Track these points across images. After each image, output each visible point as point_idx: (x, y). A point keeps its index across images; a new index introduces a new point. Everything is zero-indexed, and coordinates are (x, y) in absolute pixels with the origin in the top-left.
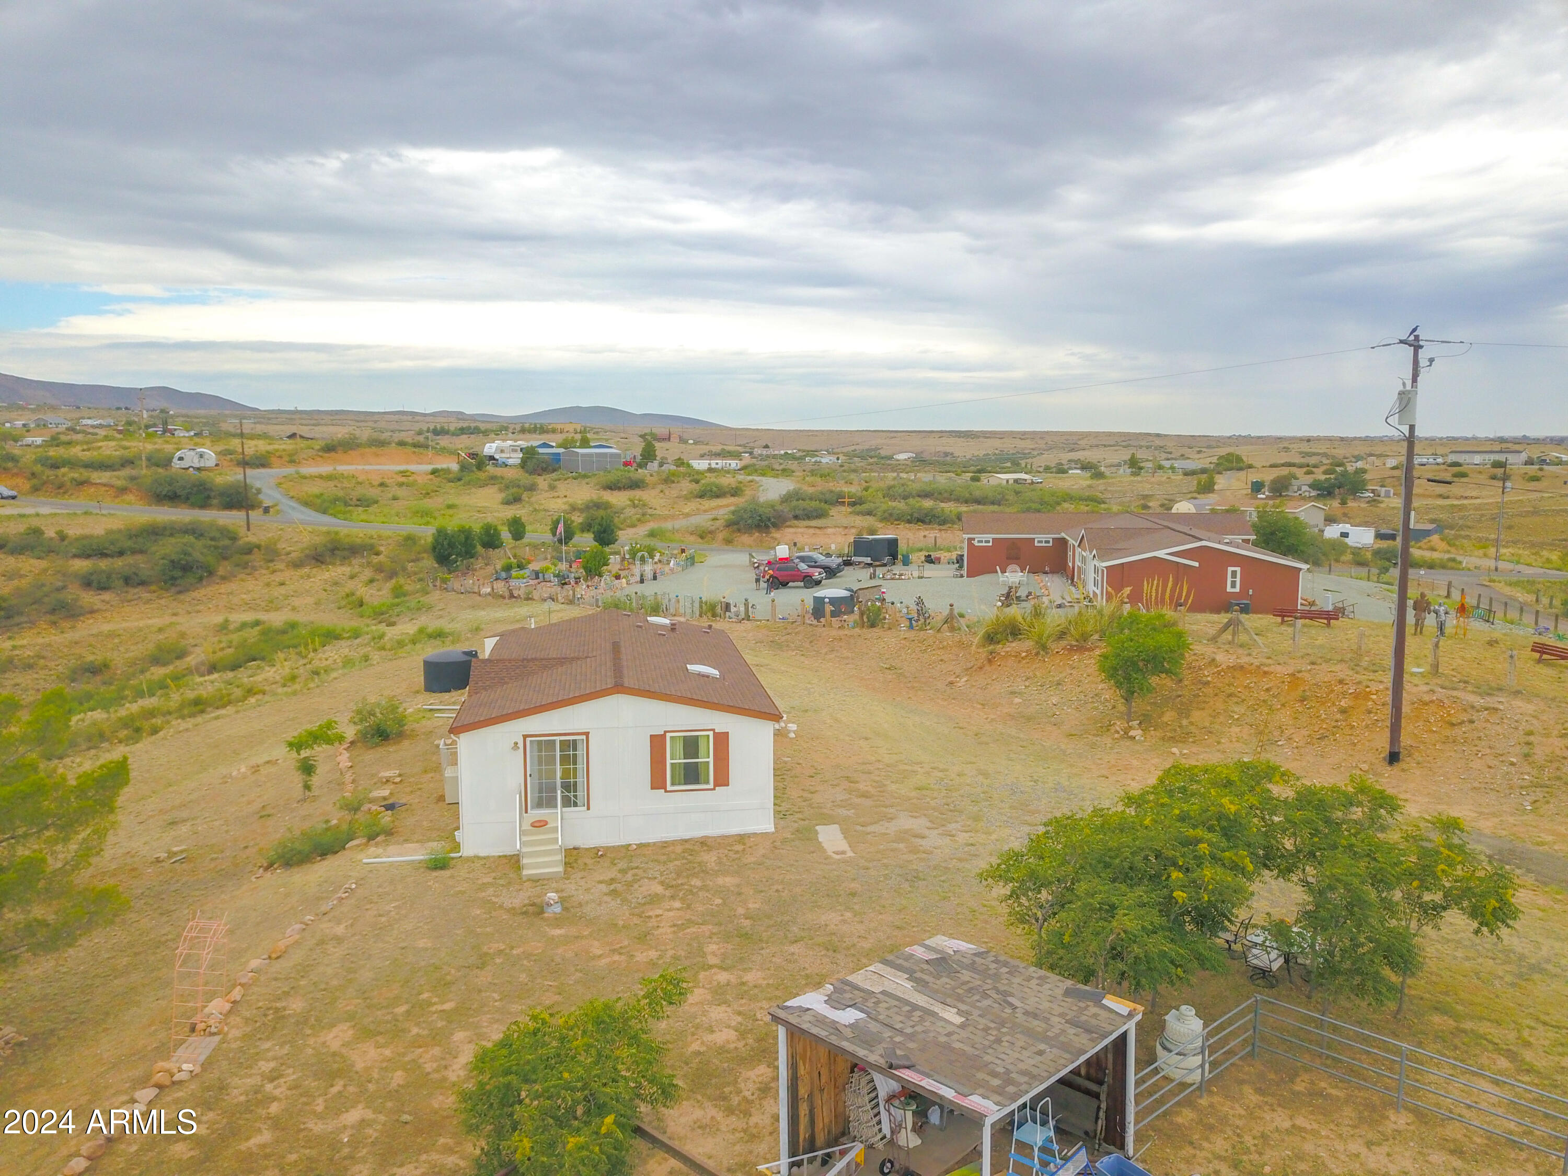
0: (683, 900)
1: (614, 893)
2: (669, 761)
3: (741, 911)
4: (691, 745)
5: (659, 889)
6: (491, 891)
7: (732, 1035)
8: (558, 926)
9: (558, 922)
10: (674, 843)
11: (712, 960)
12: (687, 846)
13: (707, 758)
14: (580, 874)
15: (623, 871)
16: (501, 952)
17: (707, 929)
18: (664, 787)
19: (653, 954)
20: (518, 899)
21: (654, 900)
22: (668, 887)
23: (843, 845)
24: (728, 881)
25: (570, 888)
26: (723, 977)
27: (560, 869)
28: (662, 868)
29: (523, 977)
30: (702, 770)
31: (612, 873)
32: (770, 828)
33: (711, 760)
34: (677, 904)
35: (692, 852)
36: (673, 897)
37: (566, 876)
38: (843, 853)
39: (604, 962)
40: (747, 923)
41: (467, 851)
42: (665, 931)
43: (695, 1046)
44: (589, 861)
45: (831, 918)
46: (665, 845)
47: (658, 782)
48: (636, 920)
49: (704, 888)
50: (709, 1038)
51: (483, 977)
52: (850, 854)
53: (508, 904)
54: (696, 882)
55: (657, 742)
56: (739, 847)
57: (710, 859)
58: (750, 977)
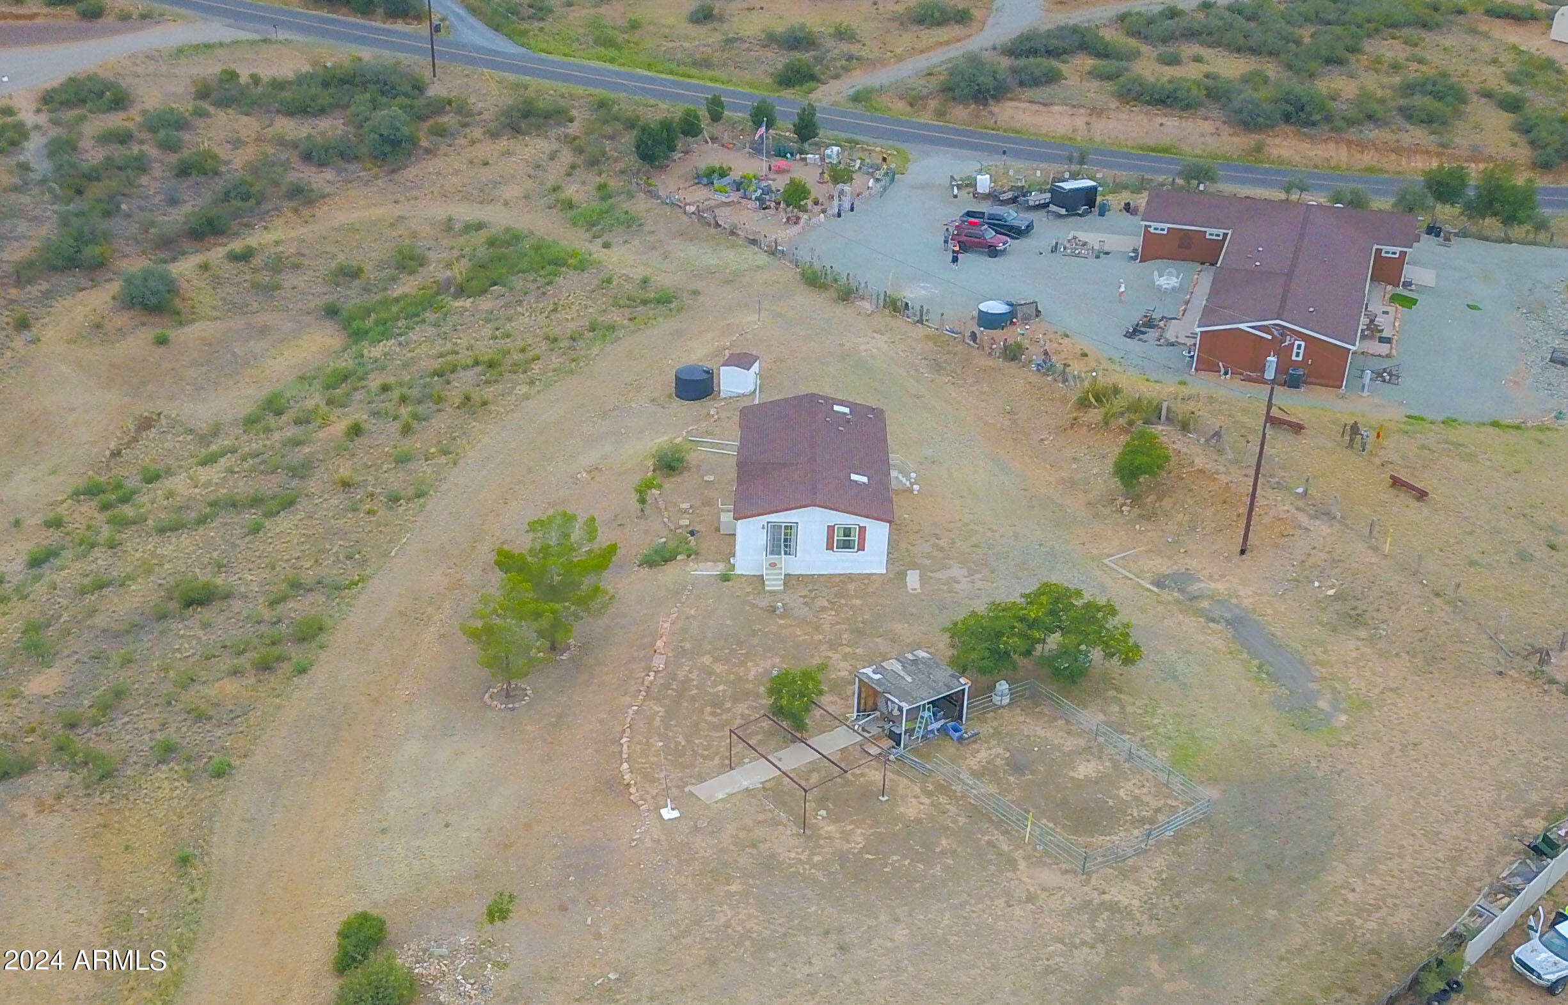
0: (836, 611)
1: (806, 604)
2: (836, 538)
3: (860, 619)
4: (847, 532)
5: (826, 604)
6: (751, 597)
7: (847, 673)
8: (782, 619)
9: (781, 617)
10: (835, 575)
11: (845, 642)
12: (841, 578)
13: (855, 538)
14: (791, 591)
15: (811, 591)
16: (760, 630)
17: (844, 627)
18: (832, 549)
19: (821, 637)
20: (764, 603)
21: (823, 609)
22: (830, 602)
23: (917, 585)
24: (858, 602)
25: (787, 599)
26: (847, 650)
27: (782, 588)
28: (828, 591)
29: (770, 642)
30: (852, 543)
31: (806, 592)
32: (884, 571)
33: (857, 539)
34: (833, 613)
35: (843, 582)
36: (832, 609)
37: (784, 591)
38: (915, 589)
39: (801, 639)
40: (862, 625)
41: (738, 571)
42: (827, 626)
43: (833, 676)
44: (795, 583)
45: (898, 626)
46: (831, 576)
47: (830, 547)
48: (815, 620)
49: (846, 605)
50: (839, 673)
51: (755, 641)
52: (919, 591)
53: (761, 605)
54: (843, 601)
55: (831, 529)
56: (866, 581)
57: (851, 587)
58: (857, 651)
